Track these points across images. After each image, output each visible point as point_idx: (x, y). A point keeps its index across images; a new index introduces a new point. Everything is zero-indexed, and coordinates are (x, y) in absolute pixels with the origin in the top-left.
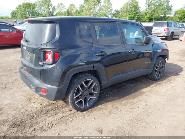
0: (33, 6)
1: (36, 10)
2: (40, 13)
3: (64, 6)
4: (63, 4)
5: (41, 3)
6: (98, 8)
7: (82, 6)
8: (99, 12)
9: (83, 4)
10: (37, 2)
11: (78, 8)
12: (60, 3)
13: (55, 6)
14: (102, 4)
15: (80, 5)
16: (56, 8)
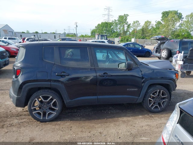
0: (110, 25)
1: (112, 28)
2: (115, 31)
3: (140, 24)
4: (138, 22)
5: (117, 22)
6: (178, 24)
7: (159, 23)
8: (179, 28)
9: (160, 21)
10: (114, 21)
11: (154, 25)
12: (135, 21)
13: (130, 24)
14: (184, 19)
15: (156, 22)
16: (131, 25)
